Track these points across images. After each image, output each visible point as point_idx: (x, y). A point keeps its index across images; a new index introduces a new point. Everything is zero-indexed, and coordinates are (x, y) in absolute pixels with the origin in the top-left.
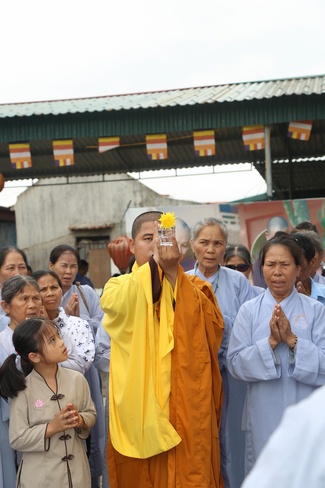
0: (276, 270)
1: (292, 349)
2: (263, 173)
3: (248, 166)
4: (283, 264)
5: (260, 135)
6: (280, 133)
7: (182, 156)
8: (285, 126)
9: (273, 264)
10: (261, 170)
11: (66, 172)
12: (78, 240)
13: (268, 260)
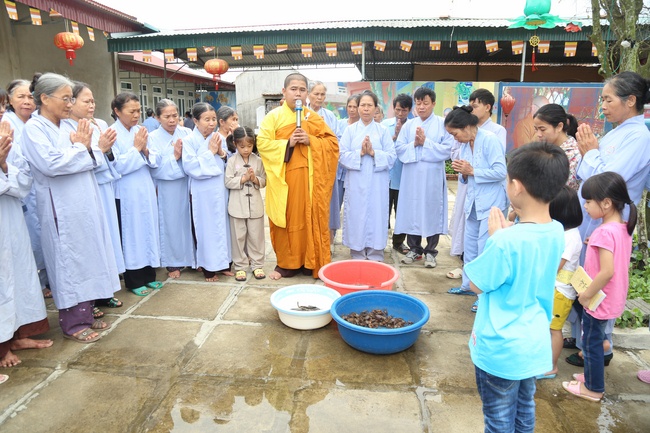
0: (366, 108)
1: (373, 157)
2: (360, 70)
3: (353, 65)
4: (369, 105)
5: (360, 47)
6: (370, 47)
7: (319, 58)
8: (373, 43)
9: (364, 105)
10: (360, 67)
11: (261, 64)
12: (267, 100)
13: (361, 103)
